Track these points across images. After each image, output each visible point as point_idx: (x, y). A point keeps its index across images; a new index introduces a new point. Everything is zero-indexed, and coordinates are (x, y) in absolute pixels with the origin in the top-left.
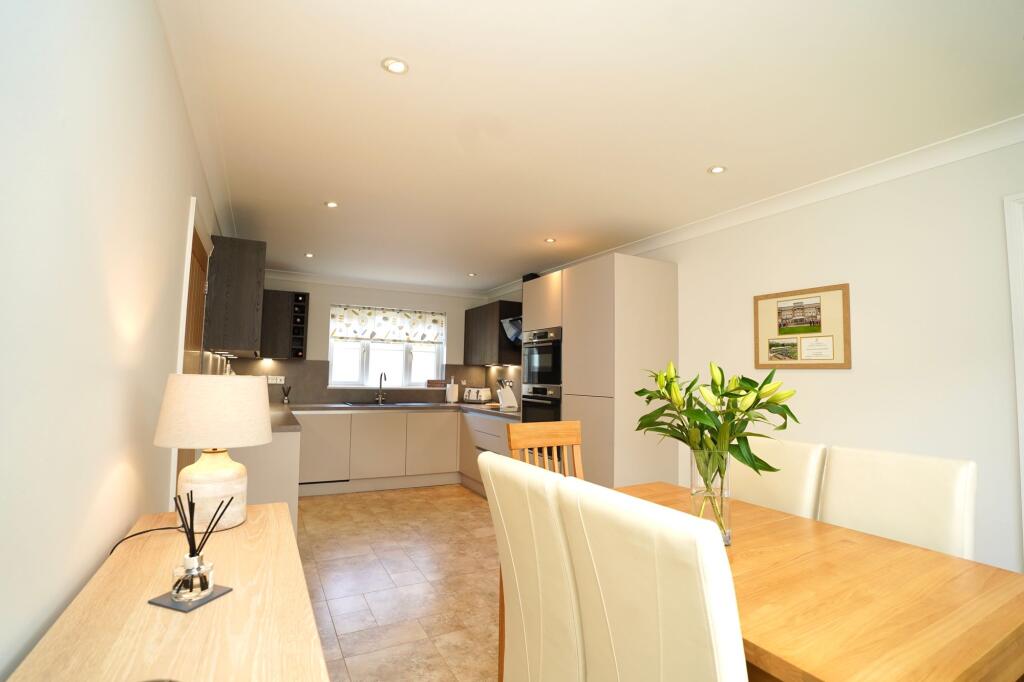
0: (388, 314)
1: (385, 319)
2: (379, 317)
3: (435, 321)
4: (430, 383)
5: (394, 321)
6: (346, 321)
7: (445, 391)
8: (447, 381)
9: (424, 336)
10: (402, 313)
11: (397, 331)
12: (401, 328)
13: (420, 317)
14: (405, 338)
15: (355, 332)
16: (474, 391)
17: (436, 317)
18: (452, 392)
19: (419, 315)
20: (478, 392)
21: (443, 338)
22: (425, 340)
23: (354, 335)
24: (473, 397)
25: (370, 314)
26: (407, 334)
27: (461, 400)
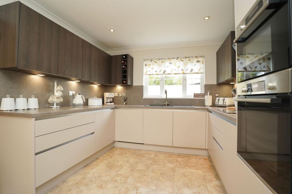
0: (172, 61)
1: (170, 63)
2: (167, 63)
3: (198, 61)
4: (196, 95)
5: (175, 64)
6: (151, 67)
7: (204, 99)
8: (206, 94)
9: (192, 70)
10: (179, 59)
11: (177, 69)
12: (179, 67)
13: (189, 60)
14: (182, 72)
15: (156, 71)
16: (221, 99)
17: (199, 59)
18: (208, 100)
19: (188, 59)
20: (224, 100)
21: (203, 70)
22: (193, 72)
23: (156, 73)
24: (221, 103)
25: (162, 62)
26: (182, 70)
27: (214, 105)
